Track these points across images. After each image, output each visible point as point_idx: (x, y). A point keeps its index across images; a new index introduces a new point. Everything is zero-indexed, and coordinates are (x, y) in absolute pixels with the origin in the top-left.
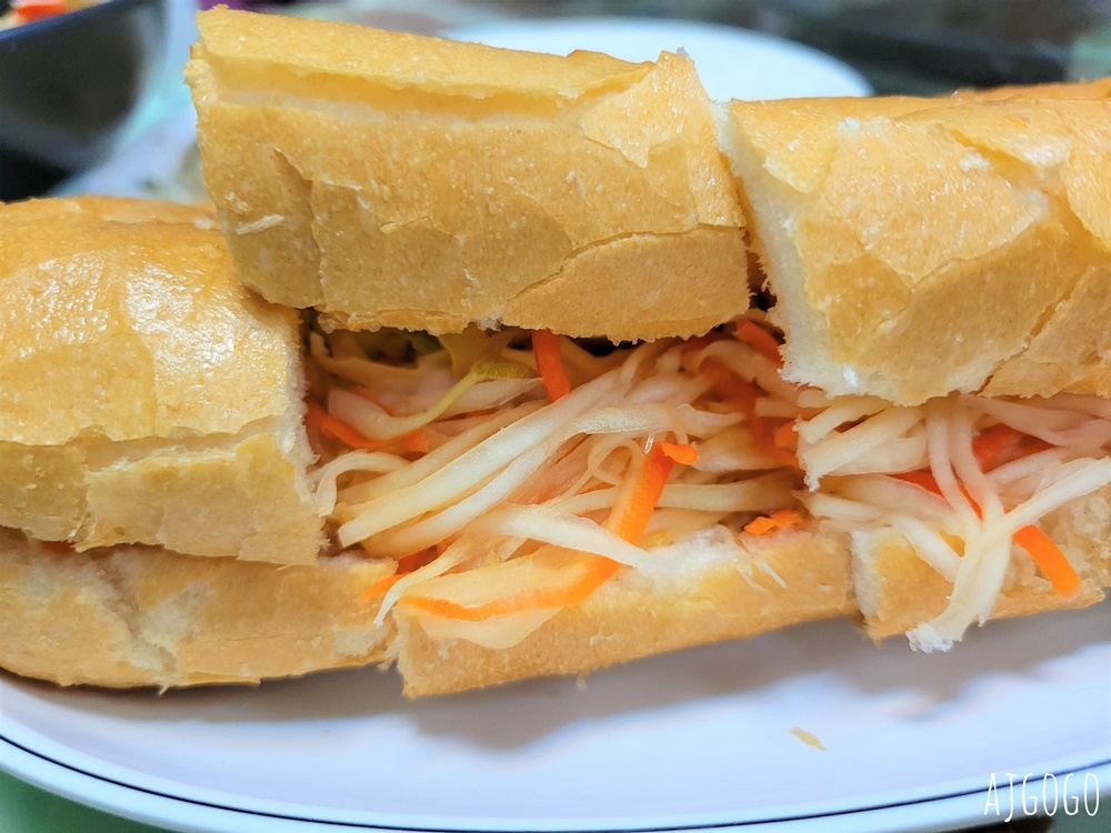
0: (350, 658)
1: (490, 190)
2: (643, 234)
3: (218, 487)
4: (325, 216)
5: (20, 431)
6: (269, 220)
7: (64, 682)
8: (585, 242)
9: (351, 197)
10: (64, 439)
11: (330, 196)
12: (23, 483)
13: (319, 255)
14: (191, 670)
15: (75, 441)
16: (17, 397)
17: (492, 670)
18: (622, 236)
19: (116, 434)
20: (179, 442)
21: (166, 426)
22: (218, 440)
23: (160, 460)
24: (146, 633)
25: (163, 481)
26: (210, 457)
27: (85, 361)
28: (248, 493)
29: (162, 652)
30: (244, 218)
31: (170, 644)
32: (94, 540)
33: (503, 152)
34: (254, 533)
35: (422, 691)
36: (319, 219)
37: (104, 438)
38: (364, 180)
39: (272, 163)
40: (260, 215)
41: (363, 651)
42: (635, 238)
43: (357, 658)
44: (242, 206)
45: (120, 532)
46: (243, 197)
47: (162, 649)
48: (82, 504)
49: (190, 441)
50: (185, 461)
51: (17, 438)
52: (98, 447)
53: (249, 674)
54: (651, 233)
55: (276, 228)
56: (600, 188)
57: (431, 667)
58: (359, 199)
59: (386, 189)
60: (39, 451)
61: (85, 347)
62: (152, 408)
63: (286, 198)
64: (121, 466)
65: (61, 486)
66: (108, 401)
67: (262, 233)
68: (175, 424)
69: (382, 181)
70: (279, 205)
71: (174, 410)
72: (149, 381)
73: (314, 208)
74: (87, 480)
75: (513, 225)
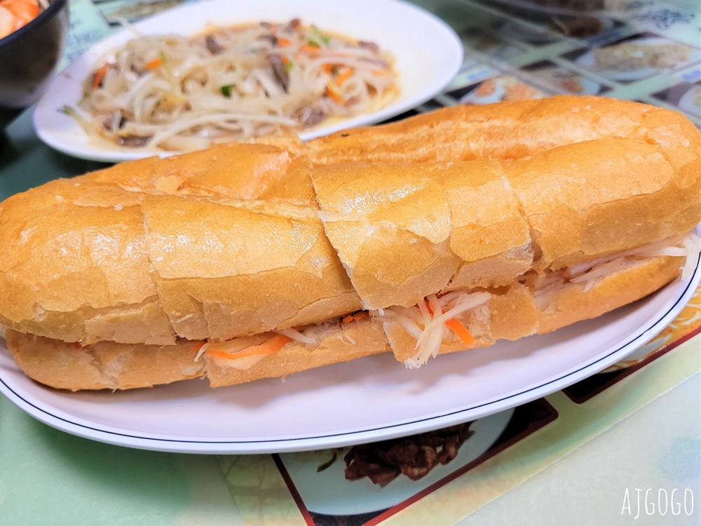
0: (188, 376)
1: (268, 295)
2: (324, 298)
3: (136, 322)
4: (209, 312)
5: (58, 307)
6: (188, 316)
7: (74, 390)
8: (304, 305)
9: (218, 305)
10: (75, 309)
11: (210, 307)
12: (60, 325)
13: (207, 324)
14: (125, 384)
15: (79, 309)
16: (55, 294)
17: (244, 377)
18: (317, 300)
19: (95, 306)
20: (120, 307)
21: (115, 302)
22: (135, 306)
23: (113, 315)
24: (106, 372)
25: (115, 321)
26: (132, 312)
27: (80, 278)
28: (148, 324)
29: (113, 378)
30: (179, 317)
31: (115, 375)
32: (88, 342)
33: (271, 282)
34: (151, 336)
35: (217, 385)
36: (207, 314)
37: (91, 307)
38: (222, 299)
39: (187, 298)
40: (185, 315)
41: (193, 373)
42: (322, 300)
43: (191, 376)
44: (178, 314)
45: (98, 337)
46: (178, 311)
47: (113, 377)
48: (84, 330)
49: (123, 306)
50: (123, 314)
51: (58, 310)
52: (88, 311)
53: (148, 384)
54: (327, 298)
55: (191, 318)
56: (306, 287)
57: (220, 376)
58: (221, 306)
59: (230, 301)
60: (65, 313)
61: (79, 273)
62: (108, 296)
63: (194, 308)
64: (98, 317)
65: (75, 325)
66: (90, 293)
67: (185, 321)
68: (117, 301)
69: (228, 298)
70: (191, 311)
71: (117, 296)
72: (106, 284)
73: (204, 310)
74: (85, 323)
75: (277, 304)
